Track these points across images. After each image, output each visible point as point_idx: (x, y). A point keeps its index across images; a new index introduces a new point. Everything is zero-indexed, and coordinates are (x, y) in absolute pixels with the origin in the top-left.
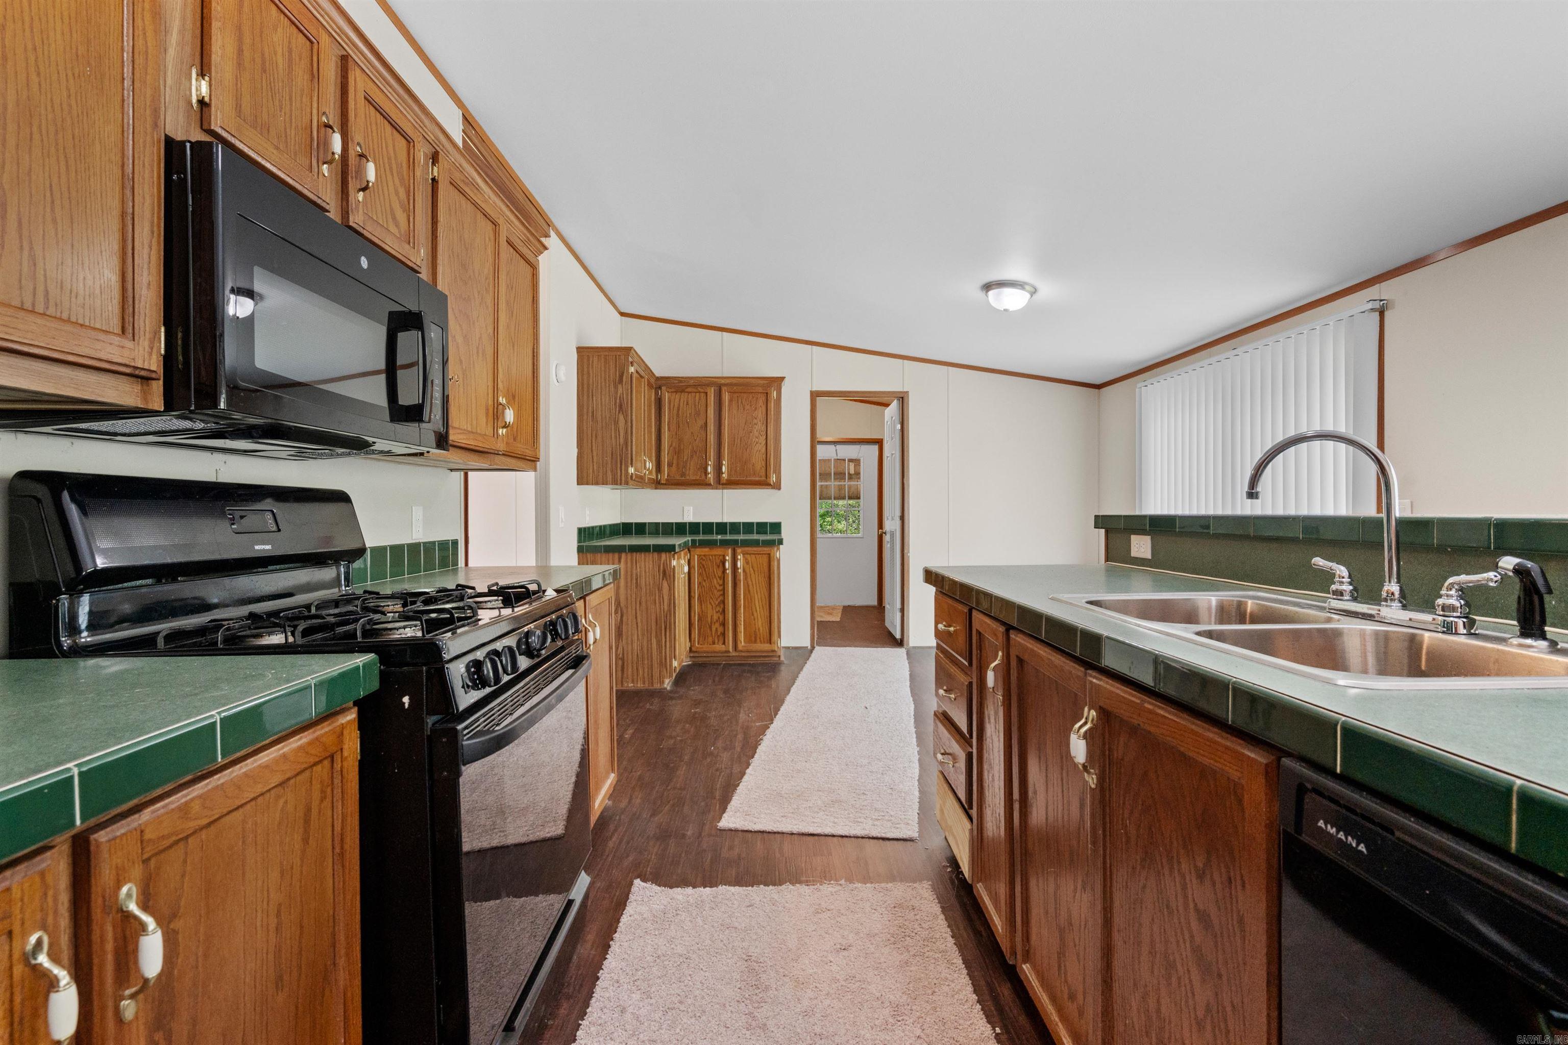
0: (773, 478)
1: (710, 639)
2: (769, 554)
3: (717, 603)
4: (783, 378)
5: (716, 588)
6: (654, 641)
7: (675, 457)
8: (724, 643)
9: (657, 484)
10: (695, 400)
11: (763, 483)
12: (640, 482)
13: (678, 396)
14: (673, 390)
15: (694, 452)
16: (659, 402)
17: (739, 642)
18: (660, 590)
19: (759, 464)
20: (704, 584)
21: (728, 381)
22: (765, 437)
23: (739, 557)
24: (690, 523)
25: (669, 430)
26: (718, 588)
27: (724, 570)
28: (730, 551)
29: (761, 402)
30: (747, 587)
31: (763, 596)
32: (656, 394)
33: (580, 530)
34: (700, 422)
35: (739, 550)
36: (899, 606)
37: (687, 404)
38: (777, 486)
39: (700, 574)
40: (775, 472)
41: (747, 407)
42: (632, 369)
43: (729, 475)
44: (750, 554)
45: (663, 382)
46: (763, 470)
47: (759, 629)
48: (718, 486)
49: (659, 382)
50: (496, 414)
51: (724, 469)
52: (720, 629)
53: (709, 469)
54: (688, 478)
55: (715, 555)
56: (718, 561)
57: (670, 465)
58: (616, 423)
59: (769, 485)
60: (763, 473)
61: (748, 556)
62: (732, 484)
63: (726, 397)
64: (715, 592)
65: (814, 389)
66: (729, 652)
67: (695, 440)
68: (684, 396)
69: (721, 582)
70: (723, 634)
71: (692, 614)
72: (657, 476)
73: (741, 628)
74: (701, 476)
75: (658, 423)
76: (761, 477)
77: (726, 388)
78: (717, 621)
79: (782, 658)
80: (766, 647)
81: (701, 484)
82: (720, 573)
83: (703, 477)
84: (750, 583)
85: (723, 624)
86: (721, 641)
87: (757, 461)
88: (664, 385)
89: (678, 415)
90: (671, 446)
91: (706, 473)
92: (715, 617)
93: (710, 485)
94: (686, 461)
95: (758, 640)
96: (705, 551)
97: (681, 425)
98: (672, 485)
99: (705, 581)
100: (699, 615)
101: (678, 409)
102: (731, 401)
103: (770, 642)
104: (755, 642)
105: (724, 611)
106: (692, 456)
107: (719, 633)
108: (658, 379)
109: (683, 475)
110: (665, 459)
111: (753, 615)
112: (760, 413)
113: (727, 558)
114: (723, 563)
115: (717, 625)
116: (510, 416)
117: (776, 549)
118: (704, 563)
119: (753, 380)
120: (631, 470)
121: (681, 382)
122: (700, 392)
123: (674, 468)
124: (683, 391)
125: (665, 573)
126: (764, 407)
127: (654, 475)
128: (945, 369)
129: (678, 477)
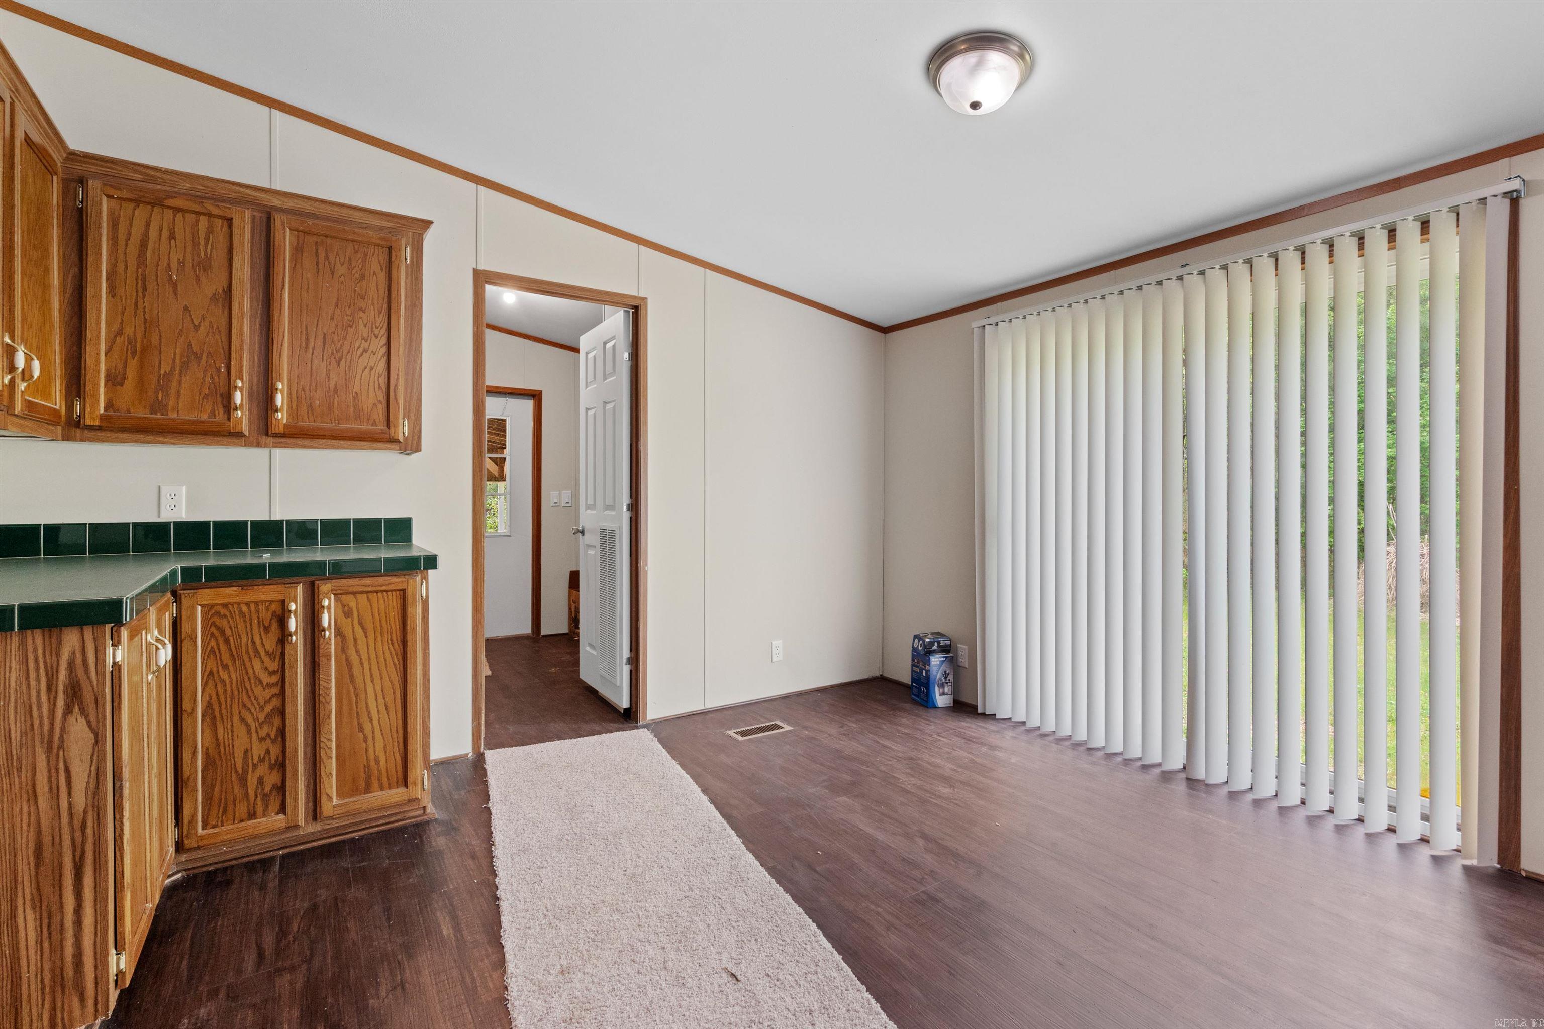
0: (403, 429)
1: (242, 809)
2: (404, 591)
3: (262, 717)
4: (427, 224)
5: (261, 682)
7: (133, 363)
8: (283, 809)
9: (72, 425)
10: (195, 234)
11: (381, 438)
13: (141, 213)
14: (125, 194)
15: (191, 356)
16: (77, 218)
17: (324, 800)
18: (59, 748)
19: (371, 399)
20: (224, 675)
21: (290, 204)
22: (384, 340)
23: (326, 603)
24: (179, 525)
25: (112, 291)
26: (266, 679)
27: (284, 637)
28: (300, 589)
29: (375, 264)
30: (346, 666)
31: (387, 684)
32: (69, 191)
34: (214, 285)
35: (325, 587)
36: (626, 653)
37: (172, 236)
38: (412, 445)
39: (210, 653)
40: (407, 415)
41: (341, 270)
43: (294, 412)
44: (355, 594)
45: (93, 169)
46: (381, 409)
47: (377, 760)
48: (264, 439)
49: (80, 168)
51: (279, 400)
52: (273, 778)
53: (238, 398)
54: (174, 415)
55: (257, 604)
56: (266, 616)
57: (114, 380)
59: (395, 441)
60: (379, 417)
61: (351, 601)
62: (300, 435)
63: (285, 240)
64: (258, 690)
65: (479, 264)
66: (297, 826)
67: (197, 328)
68: (161, 217)
69: (274, 666)
70: (281, 789)
71: (186, 756)
72: (70, 408)
73: (330, 766)
74: (213, 413)
75: (75, 270)
76: (374, 423)
77: (285, 217)
78: (262, 760)
79: (430, 809)
80: (397, 794)
81: (213, 432)
82: (270, 643)
83: (220, 416)
84: (354, 657)
85: (281, 765)
86: (275, 804)
87: (365, 390)
88: (96, 176)
89: (141, 259)
90: (120, 333)
91: (228, 406)
92: (257, 751)
93: (239, 435)
94: (168, 376)
95: (375, 784)
96: (230, 593)
97: (151, 286)
98: (124, 430)
99: (225, 667)
100: (206, 754)
101: (144, 244)
102: (298, 250)
103: (405, 781)
104: (368, 789)
105: (282, 732)
106: (185, 366)
107: (267, 789)
108: (73, 156)
109: (158, 407)
110: (99, 365)
111: (361, 729)
112: (375, 287)
113: (293, 607)
114: (282, 620)
115: (262, 770)
117: (419, 578)
118: (224, 623)
119: (357, 215)
121: (153, 180)
122: (210, 215)
123: (127, 389)
124: (156, 203)
125: (74, 692)
126: (382, 277)
127: (57, 401)
128: (700, 270)
129: (142, 413)
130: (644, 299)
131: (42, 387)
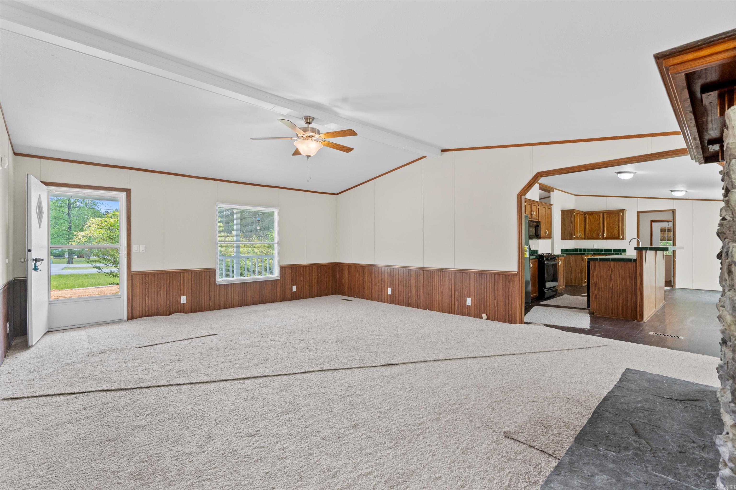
4: (625, 209)
6: (580, 275)
7: (590, 232)
9: (585, 239)
10: (596, 217)
11: (618, 238)
12: (577, 239)
14: (589, 215)
15: (595, 230)
16: (585, 218)
18: (582, 264)
21: (606, 212)
22: (618, 226)
24: (596, 249)
25: (588, 225)
29: (617, 216)
32: (584, 216)
33: (561, 250)
34: (597, 223)
36: (672, 275)
37: (594, 218)
38: (623, 239)
40: (621, 235)
41: (613, 218)
42: (575, 214)
43: (607, 236)
48: (603, 239)
49: (585, 214)
50: (546, 233)
51: (605, 235)
53: (600, 235)
54: (594, 237)
57: (588, 234)
58: (570, 226)
59: (620, 238)
60: (617, 235)
62: (607, 238)
63: (606, 216)
65: (638, 210)
67: (596, 227)
68: (592, 216)
75: (585, 224)
81: (598, 238)
87: (616, 233)
88: (587, 214)
89: (591, 221)
90: (589, 229)
91: (599, 236)
93: (600, 239)
94: (593, 233)
97: (592, 224)
98: (589, 239)
108: (585, 212)
109: (592, 236)
110: (587, 232)
112: (617, 219)
116: (547, 233)
119: (615, 211)
120: (574, 236)
121: (592, 213)
122: (598, 215)
123: (589, 235)
124: (592, 215)
125: (583, 259)
126: (618, 218)
127: (583, 237)
128: (692, 201)
129: (591, 237)
130: (675, 210)
131: (582, 236)
